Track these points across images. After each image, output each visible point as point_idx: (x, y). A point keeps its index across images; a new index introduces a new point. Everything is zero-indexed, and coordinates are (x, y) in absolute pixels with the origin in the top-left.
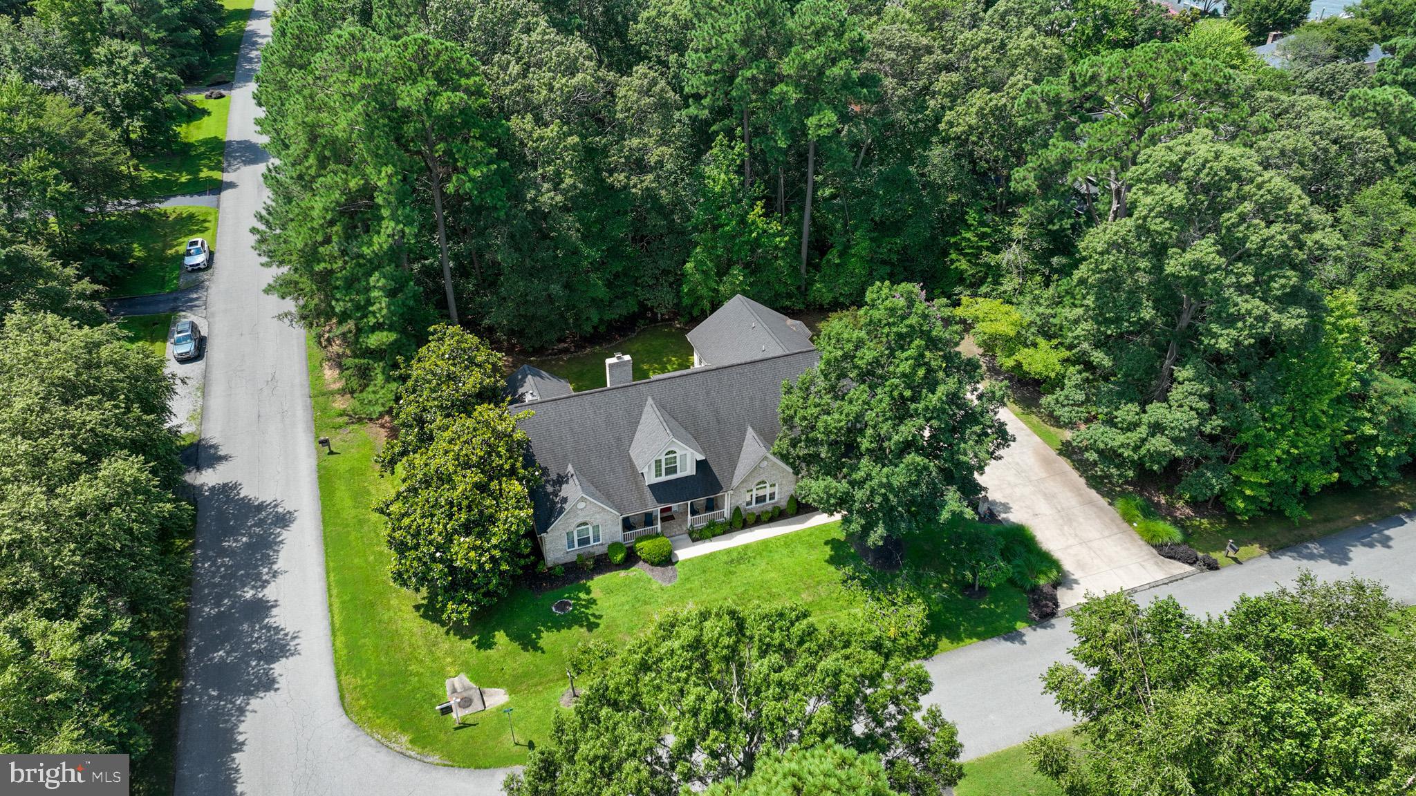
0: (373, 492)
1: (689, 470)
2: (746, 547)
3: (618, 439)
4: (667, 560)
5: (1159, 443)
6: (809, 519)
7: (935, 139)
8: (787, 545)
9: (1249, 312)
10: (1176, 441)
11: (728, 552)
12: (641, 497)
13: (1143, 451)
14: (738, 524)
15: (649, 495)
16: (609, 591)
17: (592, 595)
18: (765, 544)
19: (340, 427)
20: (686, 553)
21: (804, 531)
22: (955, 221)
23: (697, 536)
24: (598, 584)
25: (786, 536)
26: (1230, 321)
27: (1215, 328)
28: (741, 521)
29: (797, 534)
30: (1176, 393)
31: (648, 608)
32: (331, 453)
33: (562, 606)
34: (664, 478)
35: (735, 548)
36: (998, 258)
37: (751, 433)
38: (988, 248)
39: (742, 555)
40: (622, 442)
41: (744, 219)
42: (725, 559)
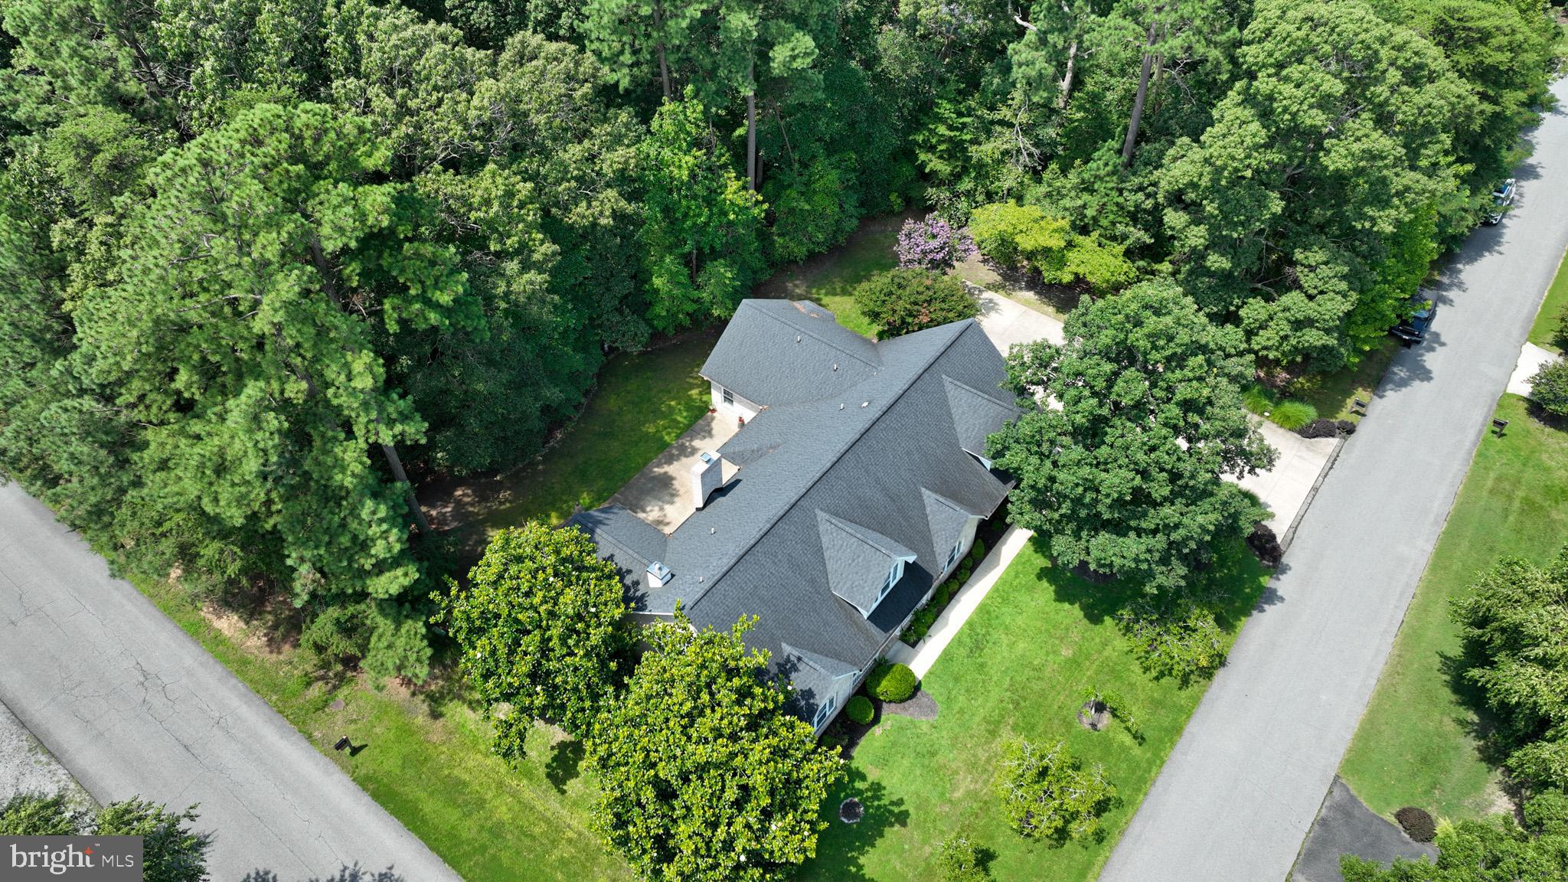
0: (466, 777)
1: (897, 577)
2: (970, 624)
3: (813, 581)
4: (911, 689)
5: (1312, 336)
6: (999, 555)
8: (1005, 600)
11: (958, 641)
12: (869, 637)
14: (945, 601)
15: (874, 629)
16: (884, 762)
17: (870, 778)
18: (983, 610)
19: (326, 704)
20: (921, 666)
21: (1007, 572)
23: (913, 640)
24: (864, 759)
25: (996, 589)
26: (1385, 204)
27: (1370, 211)
28: (948, 597)
29: (1003, 581)
30: (1305, 278)
31: (938, 759)
32: (355, 751)
33: (850, 811)
34: (880, 600)
35: (961, 632)
36: (986, 150)
37: (929, 497)
38: (975, 142)
39: (975, 638)
40: (818, 581)
41: (711, 199)
42: (963, 652)
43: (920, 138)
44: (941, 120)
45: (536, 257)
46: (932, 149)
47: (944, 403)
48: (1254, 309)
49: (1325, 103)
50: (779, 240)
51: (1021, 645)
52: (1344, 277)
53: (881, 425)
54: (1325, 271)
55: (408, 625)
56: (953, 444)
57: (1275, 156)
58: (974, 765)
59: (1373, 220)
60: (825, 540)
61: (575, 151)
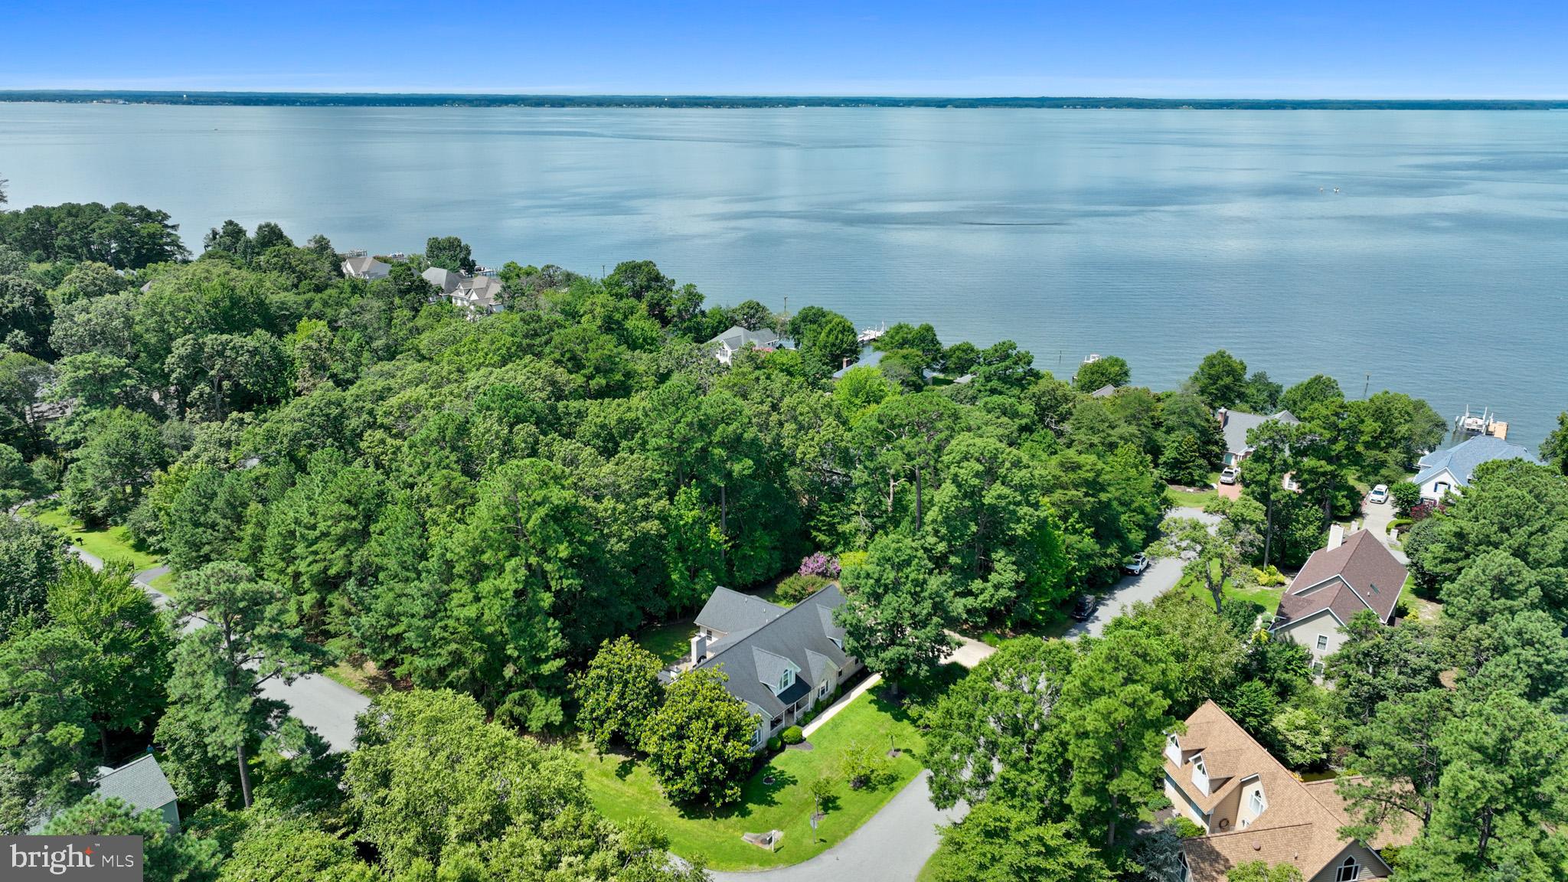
1: (792, 682)
2: (833, 719)
3: (749, 674)
4: (801, 740)
5: (1004, 593)
6: (849, 696)
7: (786, 465)
8: (852, 711)
9: (1026, 514)
10: (1010, 589)
11: (826, 724)
12: (777, 704)
13: (994, 601)
14: (820, 709)
15: (779, 702)
16: (787, 765)
17: (780, 770)
18: (841, 714)
20: (807, 732)
21: (853, 702)
22: (811, 513)
23: (803, 723)
24: (777, 762)
25: (847, 707)
26: (1018, 521)
27: (1012, 525)
28: (820, 708)
29: (851, 704)
30: (997, 566)
31: (814, 764)
33: (768, 780)
34: (783, 689)
35: (828, 722)
36: (845, 528)
37: (809, 653)
38: (839, 523)
39: (835, 724)
40: (753, 675)
41: (703, 536)
42: (828, 728)
43: (812, 524)
44: (822, 513)
45: (624, 537)
46: (819, 530)
47: (817, 615)
48: (976, 585)
49: (977, 475)
50: (737, 574)
51: (859, 727)
52: (1014, 563)
53: (784, 618)
54: (1004, 560)
55: (552, 701)
56: (823, 634)
57: (967, 503)
58: (832, 767)
59: (1014, 530)
60: (756, 659)
61: (641, 502)
